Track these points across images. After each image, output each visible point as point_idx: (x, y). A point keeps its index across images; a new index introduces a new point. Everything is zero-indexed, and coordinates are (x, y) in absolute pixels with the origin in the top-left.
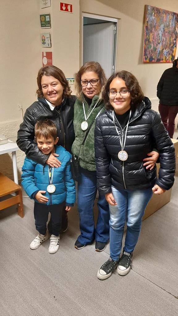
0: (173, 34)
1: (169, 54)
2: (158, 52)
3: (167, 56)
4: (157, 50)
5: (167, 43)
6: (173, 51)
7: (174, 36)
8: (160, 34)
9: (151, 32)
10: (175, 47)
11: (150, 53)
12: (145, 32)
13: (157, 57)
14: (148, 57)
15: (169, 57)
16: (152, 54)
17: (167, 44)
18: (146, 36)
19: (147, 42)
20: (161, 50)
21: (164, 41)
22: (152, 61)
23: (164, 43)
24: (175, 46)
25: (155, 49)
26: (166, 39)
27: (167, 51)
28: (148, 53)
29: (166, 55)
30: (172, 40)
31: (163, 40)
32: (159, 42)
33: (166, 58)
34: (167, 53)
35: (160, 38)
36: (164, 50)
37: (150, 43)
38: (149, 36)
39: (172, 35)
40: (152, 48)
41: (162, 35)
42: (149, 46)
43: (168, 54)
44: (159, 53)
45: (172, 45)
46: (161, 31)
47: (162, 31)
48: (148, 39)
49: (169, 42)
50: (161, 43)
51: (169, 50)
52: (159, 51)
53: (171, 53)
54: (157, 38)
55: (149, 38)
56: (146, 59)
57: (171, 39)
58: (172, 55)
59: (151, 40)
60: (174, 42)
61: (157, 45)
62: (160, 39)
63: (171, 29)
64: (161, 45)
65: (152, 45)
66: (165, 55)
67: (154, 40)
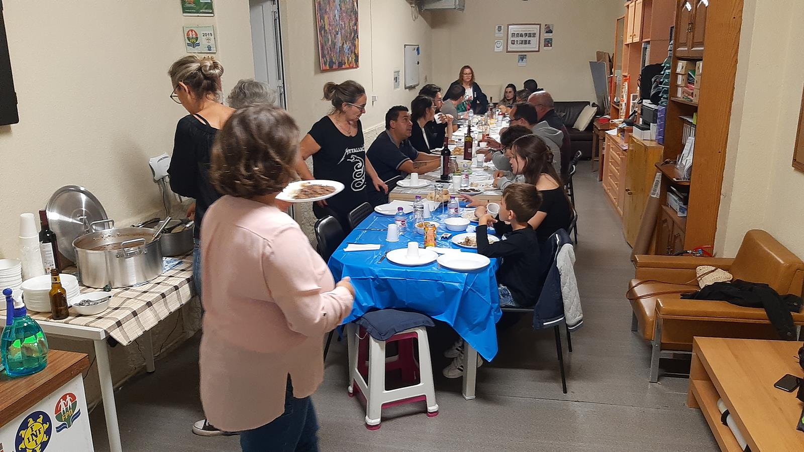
0: (352, 13)
2: (338, 50)
3: (349, 56)
4: (336, 46)
6: (355, 46)
7: (353, 17)
8: (337, 16)
9: (326, 12)
10: (357, 39)
11: (328, 53)
12: (319, 14)
13: (338, 58)
14: (326, 60)
15: (352, 58)
16: (331, 54)
17: (347, 33)
18: (320, 21)
19: (323, 32)
20: (341, 45)
21: (342, 28)
22: (332, 67)
23: (343, 31)
24: (356, 35)
25: (334, 44)
26: (344, 24)
27: (349, 47)
28: (326, 52)
30: (352, 26)
31: (341, 26)
32: (337, 30)
33: (348, 60)
34: (348, 50)
35: (338, 23)
36: (345, 46)
37: (327, 33)
38: (324, 21)
39: (350, 16)
40: (330, 43)
41: (339, 17)
42: (326, 39)
43: (350, 53)
44: (340, 51)
45: (353, 34)
46: (338, 10)
48: (323, 26)
49: (348, 30)
50: (340, 33)
51: (350, 44)
52: (339, 47)
53: (353, 51)
54: (334, 23)
55: (325, 25)
56: (325, 63)
57: (351, 23)
58: (355, 53)
59: (326, 28)
60: (354, 29)
61: (335, 37)
62: (337, 25)
63: (349, 6)
64: (339, 36)
65: (330, 36)
66: (347, 55)
67: (331, 28)
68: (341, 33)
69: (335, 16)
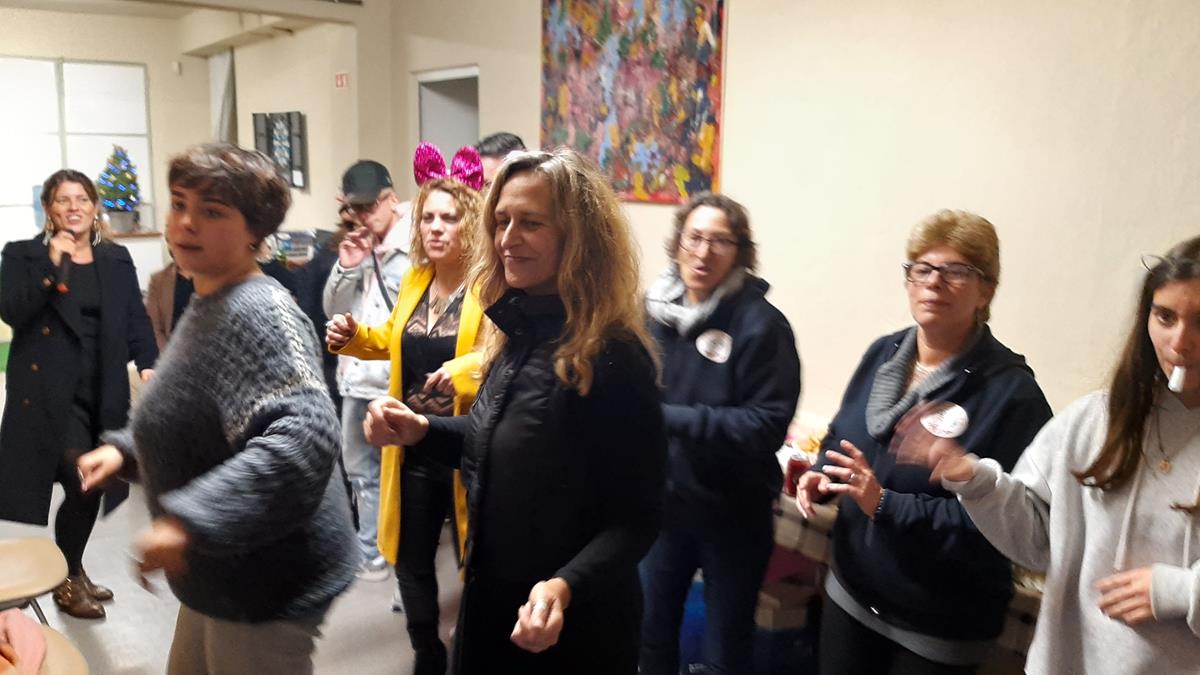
0: (683, 60)
1: (670, 161)
2: (602, 155)
4: (593, 149)
5: (650, 110)
6: (694, 148)
7: (691, 70)
8: (603, 78)
9: (564, 78)
10: (709, 126)
12: (543, 87)
15: (670, 178)
17: (650, 114)
19: (550, 120)
20: (617, 144)
21: (626, 104)
23: (630, 112)
24: (704, 116)
25: (586, 144)
26: (639, 94)
27: (655, 147)
29: (650, 166)
30: (681, 93)
31: (620, 101)
32: (604, 110)
33: (648, 180)
34: (653, 156)
35: (607, 95)
37: (561, 121)
38: (556, 98)
39: (671, 68)
40: (571, 140)
41: (616, 81)
42: (558, 135)
43: (659, 162)
44: (607, 160)
45: (682, 115)
46: (611, 66)
47: (615, 66)
48: (553, 108)
49: (660, 107)
50: (611, 116)
51: (665, 142)
52: (607, 151)
53: (681, 159)
54: (590, 97)
55: (556, 105)
57: (673, 88)
58: (691, 166)
59: (564, 111)
60: (692, 99)
61: (593, 127)
62: (604, 101)
63: (666, 43)
64: (613, 124)
65: (572, 130)
66: (645, 168)
67: (577, 110)
68: (620, 119)
69: (599, 79)
